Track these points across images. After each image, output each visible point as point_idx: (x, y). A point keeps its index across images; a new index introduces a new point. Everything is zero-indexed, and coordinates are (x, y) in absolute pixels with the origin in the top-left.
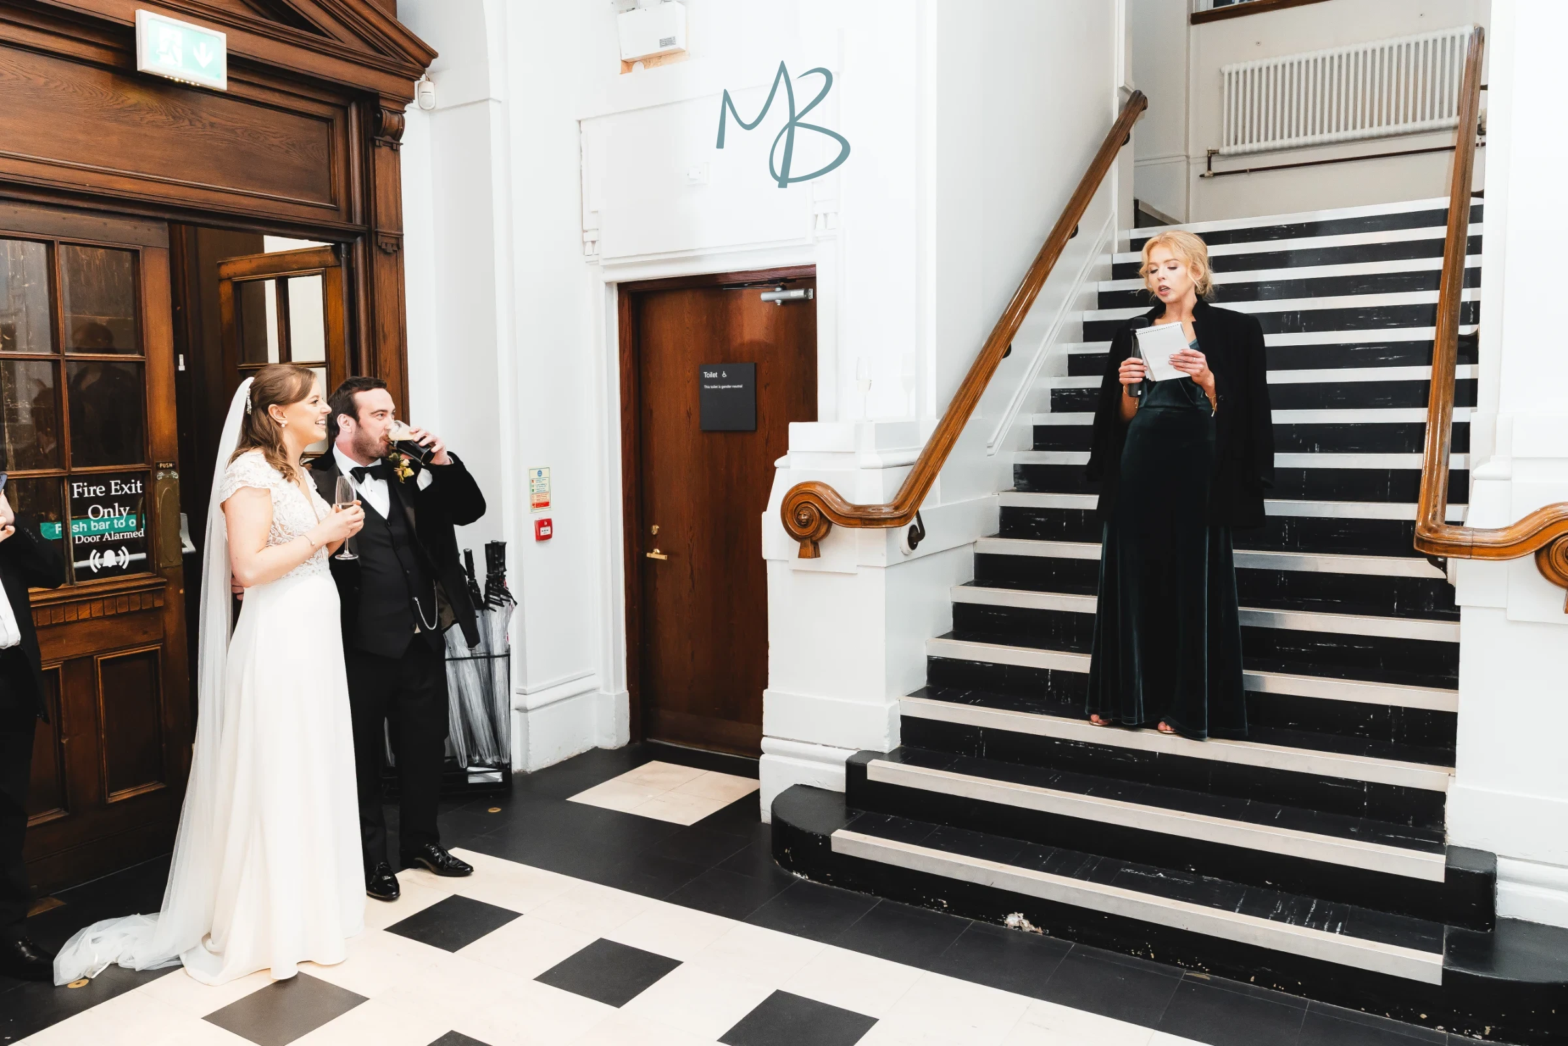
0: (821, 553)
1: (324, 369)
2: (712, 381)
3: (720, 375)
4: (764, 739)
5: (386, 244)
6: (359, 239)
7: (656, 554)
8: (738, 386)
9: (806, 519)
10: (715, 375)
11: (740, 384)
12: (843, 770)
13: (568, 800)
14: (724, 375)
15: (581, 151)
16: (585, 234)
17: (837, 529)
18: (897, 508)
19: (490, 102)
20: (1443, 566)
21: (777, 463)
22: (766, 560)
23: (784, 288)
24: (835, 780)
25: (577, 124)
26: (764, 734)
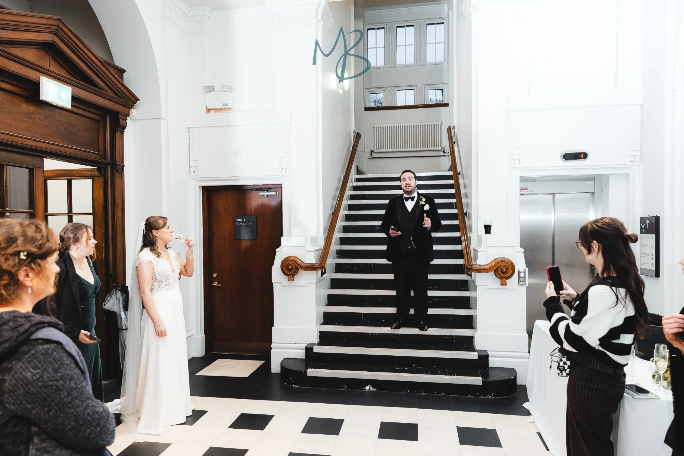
0: (295, 279)
1: (92, 216)
2: (239, 222)
3: (243, 220)
4: (272, 344)
5: (119, 169)
6: (109, 166)
7: (216, 284)
8: (250, 224)
9: (291, 269)
10: (241, 220)
11: (251, 223)
12: (304, 351)
13: (196, 375)
14: (244, 220)
15: (189, 138)
16: (191, 168)
17: (300, 270)
18: (320, 264)
19: (161, 119)
20: (471, 275)
21: (277, 250)
22: (273, 283)
23: (267, 191)
24: (301, 354)
25: (188, 129)
26: (272, 342)
